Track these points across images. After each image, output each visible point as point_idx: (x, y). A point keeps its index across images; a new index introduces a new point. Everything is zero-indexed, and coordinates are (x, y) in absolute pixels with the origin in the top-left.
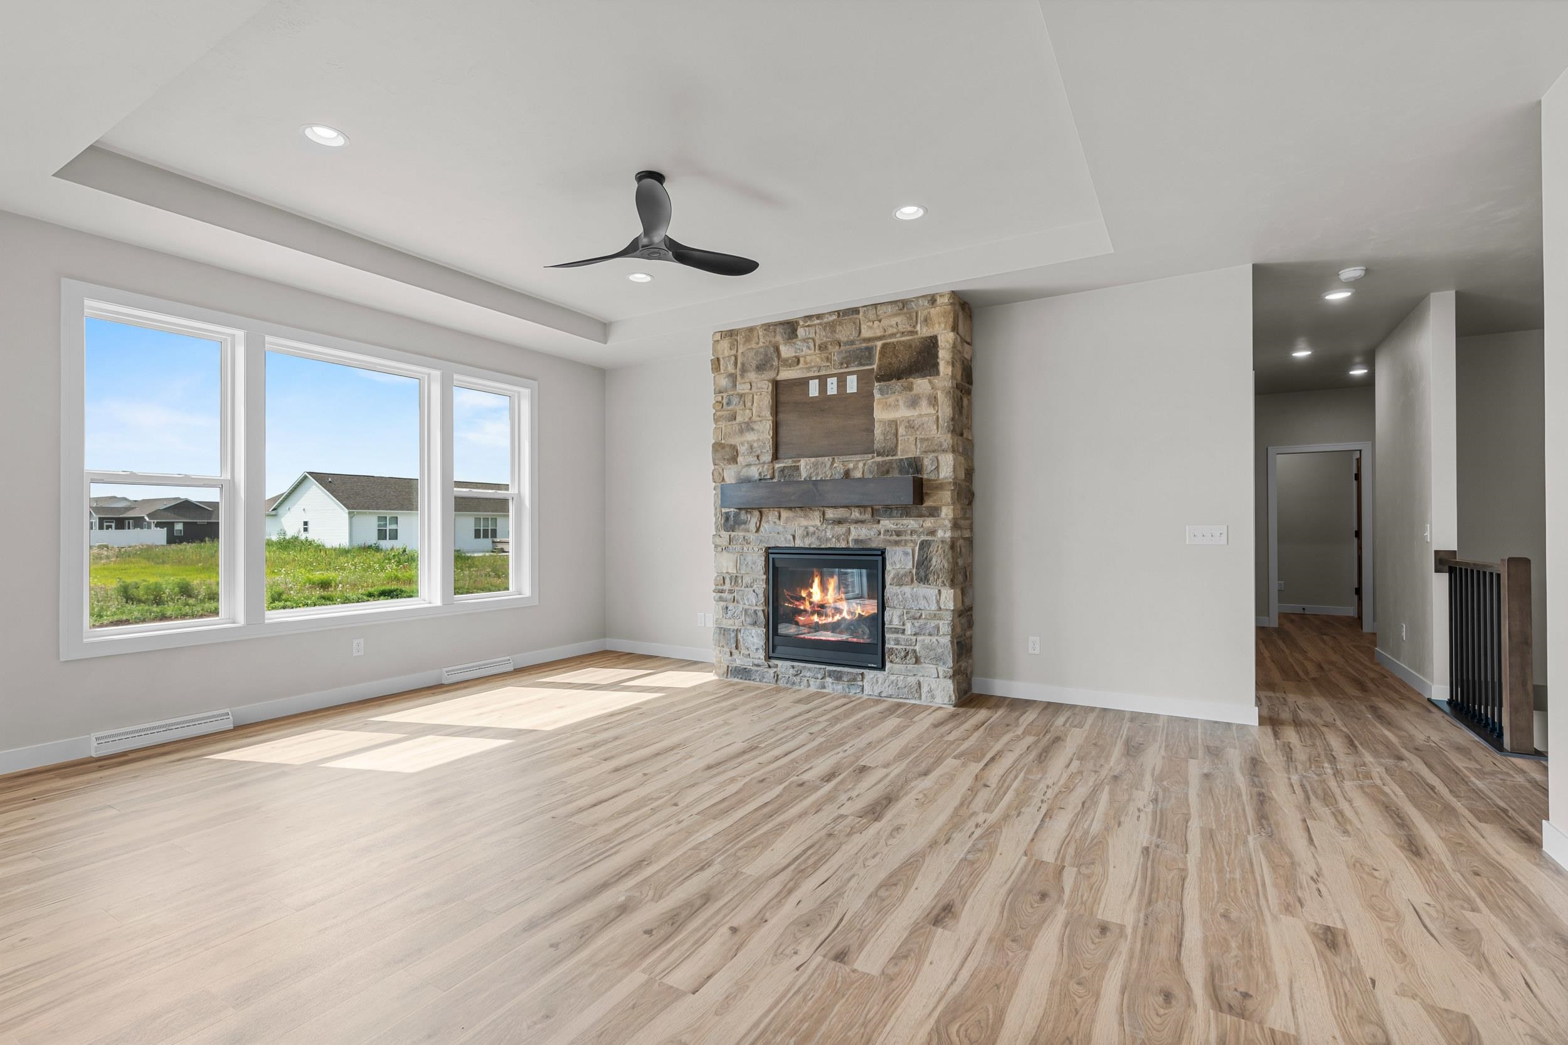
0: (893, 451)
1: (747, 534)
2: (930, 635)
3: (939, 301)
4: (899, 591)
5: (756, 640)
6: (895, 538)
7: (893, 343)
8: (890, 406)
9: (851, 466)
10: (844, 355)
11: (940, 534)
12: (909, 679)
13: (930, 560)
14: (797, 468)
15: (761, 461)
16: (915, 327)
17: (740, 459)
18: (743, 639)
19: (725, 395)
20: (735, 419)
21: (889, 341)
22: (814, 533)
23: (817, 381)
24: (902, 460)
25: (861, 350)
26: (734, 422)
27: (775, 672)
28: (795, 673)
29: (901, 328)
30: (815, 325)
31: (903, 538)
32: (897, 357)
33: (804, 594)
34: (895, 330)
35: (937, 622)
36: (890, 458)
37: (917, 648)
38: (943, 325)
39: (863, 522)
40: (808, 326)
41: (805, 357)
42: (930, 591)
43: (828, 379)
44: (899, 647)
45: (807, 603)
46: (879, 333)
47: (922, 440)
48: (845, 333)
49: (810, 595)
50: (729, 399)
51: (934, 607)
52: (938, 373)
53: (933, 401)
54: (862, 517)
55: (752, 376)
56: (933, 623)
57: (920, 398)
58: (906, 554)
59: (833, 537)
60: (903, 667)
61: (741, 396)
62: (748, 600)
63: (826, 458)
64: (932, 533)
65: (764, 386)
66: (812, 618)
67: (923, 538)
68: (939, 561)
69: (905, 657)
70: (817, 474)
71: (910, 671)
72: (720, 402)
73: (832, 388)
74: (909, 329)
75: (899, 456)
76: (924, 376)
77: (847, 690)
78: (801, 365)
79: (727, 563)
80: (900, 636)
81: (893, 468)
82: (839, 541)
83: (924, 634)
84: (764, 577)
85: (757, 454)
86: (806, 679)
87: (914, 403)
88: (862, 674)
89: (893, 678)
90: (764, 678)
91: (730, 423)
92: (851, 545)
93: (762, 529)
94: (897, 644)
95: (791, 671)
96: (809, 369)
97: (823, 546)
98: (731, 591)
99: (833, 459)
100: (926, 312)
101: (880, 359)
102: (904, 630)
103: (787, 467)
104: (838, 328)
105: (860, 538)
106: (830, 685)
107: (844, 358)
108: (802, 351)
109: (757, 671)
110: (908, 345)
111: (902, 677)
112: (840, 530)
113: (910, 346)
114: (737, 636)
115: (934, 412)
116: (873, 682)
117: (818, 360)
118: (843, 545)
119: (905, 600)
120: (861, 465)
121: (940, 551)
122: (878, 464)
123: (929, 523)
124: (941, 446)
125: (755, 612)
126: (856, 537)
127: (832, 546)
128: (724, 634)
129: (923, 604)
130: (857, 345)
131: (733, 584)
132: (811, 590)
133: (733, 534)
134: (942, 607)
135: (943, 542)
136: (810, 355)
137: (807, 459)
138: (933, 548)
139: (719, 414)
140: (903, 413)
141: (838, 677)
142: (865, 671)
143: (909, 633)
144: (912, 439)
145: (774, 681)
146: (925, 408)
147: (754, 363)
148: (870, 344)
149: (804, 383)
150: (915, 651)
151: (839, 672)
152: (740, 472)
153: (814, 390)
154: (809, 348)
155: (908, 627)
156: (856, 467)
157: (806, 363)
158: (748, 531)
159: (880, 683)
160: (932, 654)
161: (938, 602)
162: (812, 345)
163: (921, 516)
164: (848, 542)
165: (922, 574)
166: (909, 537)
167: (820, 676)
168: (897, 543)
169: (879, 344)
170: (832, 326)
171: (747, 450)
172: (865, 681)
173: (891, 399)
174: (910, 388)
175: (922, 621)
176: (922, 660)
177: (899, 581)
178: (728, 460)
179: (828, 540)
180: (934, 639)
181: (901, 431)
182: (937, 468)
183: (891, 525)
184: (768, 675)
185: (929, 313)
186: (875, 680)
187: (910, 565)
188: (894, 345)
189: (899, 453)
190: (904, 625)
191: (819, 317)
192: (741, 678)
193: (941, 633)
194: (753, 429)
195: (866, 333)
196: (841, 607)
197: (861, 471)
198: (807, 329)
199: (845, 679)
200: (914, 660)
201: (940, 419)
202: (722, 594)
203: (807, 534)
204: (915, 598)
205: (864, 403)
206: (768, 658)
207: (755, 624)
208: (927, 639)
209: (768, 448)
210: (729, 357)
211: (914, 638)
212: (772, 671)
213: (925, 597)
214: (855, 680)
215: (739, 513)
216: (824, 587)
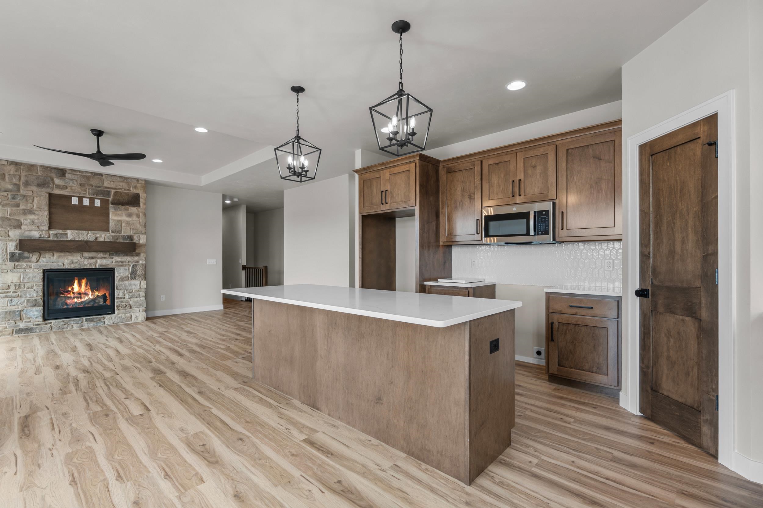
0: (120, 232)
1: (29, 264)
2: (136, 297)
3: (140, 182)
4: (123, 283)
5: (35, 313)
6: (121, 264)
7: (120, 192)
8: (119, 215)
9: (98, 236)
10: (95, 191)
11: (141, 262)
12: (127, 315)
13: (137, 271)
14: (66, 234)
15: (41, 229)
16: (130, 188)
17: (23, 227)
18: (26, 314)
19: (10, 194)
20: (19, 206)
21: (118, 190)
22: (77, 262)
23: (77, 198)
24: (124, 235)
25: (104, 191)
26: (18, 208)
27: (50, 326)
28: (64, 324)
29: (124, 187)
30: (78, 175)
31: (124, 264)
32: (122, 197)
33: (70, 289)
34: (121, 187)
35: (139, 293)
36: (118, 234)
37: (131, 303)
38: (142, 191)
39: (105, 258)
40: (73, 174)
41: (71, 187)
42: (137, 282)
43: (84, 199)
44: (122, 304)
45: (72, 293)
46: (113, 186)
47: (133, 229)
48: (94, 182)
49: (73, 289)
50: (14, 196)
51: (138, 287)
52: (140, 206)
53: (138, 216)
54: (105, 256)
55: (34, 188)
56: (137, 293)
57: (132, 214)
58: (126, 270)
59: (88, 264)
60: (124, 311)
61: (24, 196)
62: (30, 295)
63: (84, 231)
64: (138, 262)
65: (43, 194)
66: (74, 300)
67: (133, 264)
68: (141, 271)
69: (126, 307)
70: (79, 238)
71: (127, 312)
72: (6, 196)
73: (86, 202)
74: (128, 188)
75: (123, 234)
76: (134, 206)
77: (96, 325)
78: (68, 190)
79: (12, 278)
80: (123, 300)
81: (120, 238)
82: (91, 266)
83: (134, 298)
84: (42, 283)
85: (37, 225)
86: (71, 325)
87: (130, 215)
88: (104, 317)
89: (120, 315)
90: (42, 330)
91: (14, 208)
92: (97, 267)
93: (40, 260)
94: (122, 303)
95: (62, 323)
96: (74, 192)
97: (82, 268)
98: (14, 292)
99: (88, 232)
100: (135, 184)
101: (114, 196)
102: (125, 297)
103: (59, 233)
104: (91, 179)
105: (103, 264)
106: (86, 325)
107: (95, 192)
108: (70, 184)
109: (37, 328)
110: (128, 194)
111: (124, 315)
112: (93, 261)
113: (128, 195)
114: (20, 313)
115: (138, 220)
116: (108, 319)
117: (79, 190)
118: (93, 267)
119: (125, 286)
120: (103, 236)
121: (141, 268)
122: (113, 236)
123: (136, 258)
124: (141, 232)
125: (36, 300)
126: (100, 264)
127: (87, 268)
128: (10, 314)
129: (133, 287)
130: (102, 189)
131: (17, 288)
132: (73, 287)
133: (17, 264)
134: (142, 287)
135: (142, 265)
136: (75, 187)
137: (72, 231)
138: (138, 267)
139: (5, 202)
140: (124, 218)
141: (91, 321)
142: (105, 316)
143: (127, 298)
144: (129, 228)
145: (50, 330)
146: (134, 218)
147: (36, 182)
148: (108, 190)
149: (69, 198)
150: (130, 304)
151: (92, 318)
152: (23, 233)
153: (75, 201)
154: (74, 183)
155: (127, 296)
156: (101, 236)
157: (72, 189)
158: (30, 262)
159: (113, 319)
160: (138, 304)
161: (140, 286)
162: (75, 183)
163: (132, 256)
164: (96, 266)
165: (133, 276)
166: (127, 264)
167: (80, 322)
168: (122, 266)
169: (113, 191)
170: (88, 178)
171: (29, 223)
172: (105, 319)
173: (119, 212)
174: (127, 210)
175: (132, 293)
176: (133, 307)
177: (122, 279)
178: (14, 226)
179: (85, 265)
180: (138, 299)
181: (124, 225)
182: (140, 239)
183: (119, 260)
184: (45, 328)
185: (137, 185)
186: (111, 318)
187: (128, 273)
188: (121, 193)
189: (123, 233)
190: (124, 295)
191: (80, 172)
192: (24, 333)
193: (141, 296)
194: (34, 214)
195: (106, 184)
196: (88, 293)
197: (103, 238)
198: (73, 175)
199: (95, 320)
200: (130, 307)
201: (141, 223)
202: (8, 294)
203: (73, 263)
204: (130, 285)
205: (104, 212)
206: (45, 319)
207: (35, 306)
208: (135, 299)
209: (46, 224)
210: (15, 175)
211: (129, 300)
212: (48, 326)
213: (134, 285)
214: (100, 320)
215: (23, 253)
216: (80, 285)
